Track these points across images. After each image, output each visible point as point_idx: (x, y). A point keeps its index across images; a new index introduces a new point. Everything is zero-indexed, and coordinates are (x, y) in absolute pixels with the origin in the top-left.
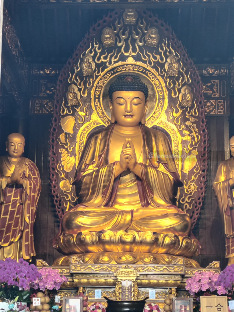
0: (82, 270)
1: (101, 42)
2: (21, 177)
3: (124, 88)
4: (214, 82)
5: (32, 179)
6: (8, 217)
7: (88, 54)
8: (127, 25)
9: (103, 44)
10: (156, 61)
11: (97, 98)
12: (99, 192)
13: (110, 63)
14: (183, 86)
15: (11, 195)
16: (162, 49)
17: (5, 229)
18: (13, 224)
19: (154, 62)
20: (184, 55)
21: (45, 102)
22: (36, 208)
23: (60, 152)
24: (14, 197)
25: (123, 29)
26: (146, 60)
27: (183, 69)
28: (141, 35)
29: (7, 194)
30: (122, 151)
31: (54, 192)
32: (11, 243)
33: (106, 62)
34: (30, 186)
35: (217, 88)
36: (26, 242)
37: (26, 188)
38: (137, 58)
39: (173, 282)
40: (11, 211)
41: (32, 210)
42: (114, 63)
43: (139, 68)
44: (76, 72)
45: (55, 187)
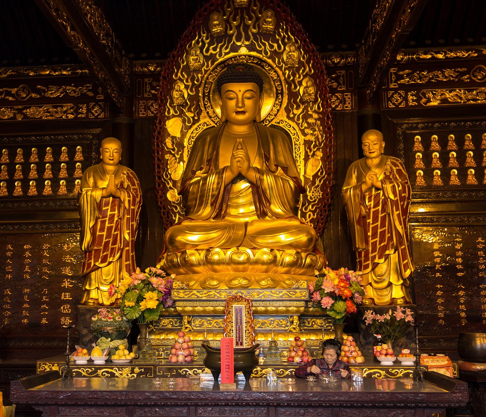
0: (186, 297)
1: (209, 31)
2: (118, 189)
3: (234, 79)
4: (339, 73)
5: (132, 190)
6: (105, 233)
7: (194, 44)
8: (239, 8)
9: (211, 33)
10: (273, 50)
11: (206, 96)
12: (207, 203)
13: (220, 55)
14: (305, 77)
15: (108, 209)
16: (279, 35)
17: (102, 247)
18: (111, 242)
19: (270, 51)
20: (305, 41)
21: (150, 104)
22: (137, 223)
23: (167, 158)
24: (111, 211)
25: (233, 13)
26: (261, 49)
27: (304, 58)
28: (255, 19)
29: (102, 208)
30: (233, 154)
31: (161, 203)
32: (110, 263)
33: (216, 54)
34: (128, 199)
35: (344, 80)
36: (126, 261)
37: (124, 200)
38: (251, 48)
39: (295, 309)
40: (108, 227)
41: (132, 225)
42: (225, 55)
43: (253, 60)
44: (182, 66)
45: (161, 197)
